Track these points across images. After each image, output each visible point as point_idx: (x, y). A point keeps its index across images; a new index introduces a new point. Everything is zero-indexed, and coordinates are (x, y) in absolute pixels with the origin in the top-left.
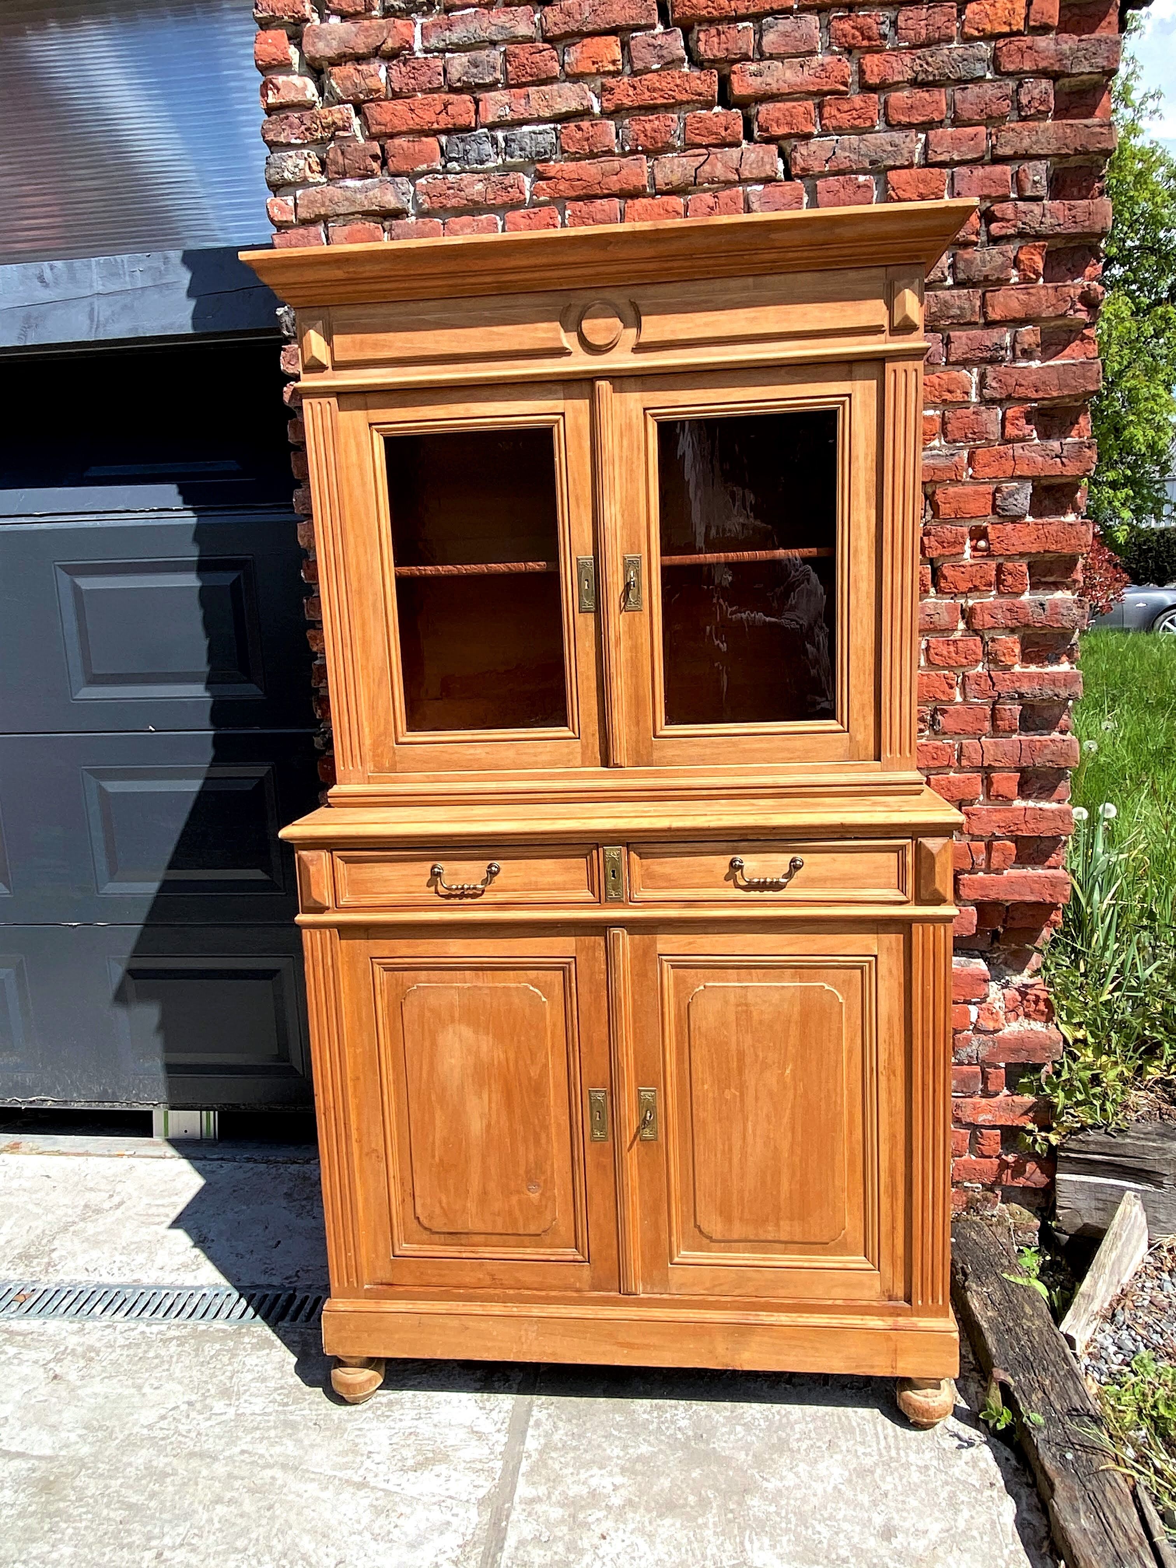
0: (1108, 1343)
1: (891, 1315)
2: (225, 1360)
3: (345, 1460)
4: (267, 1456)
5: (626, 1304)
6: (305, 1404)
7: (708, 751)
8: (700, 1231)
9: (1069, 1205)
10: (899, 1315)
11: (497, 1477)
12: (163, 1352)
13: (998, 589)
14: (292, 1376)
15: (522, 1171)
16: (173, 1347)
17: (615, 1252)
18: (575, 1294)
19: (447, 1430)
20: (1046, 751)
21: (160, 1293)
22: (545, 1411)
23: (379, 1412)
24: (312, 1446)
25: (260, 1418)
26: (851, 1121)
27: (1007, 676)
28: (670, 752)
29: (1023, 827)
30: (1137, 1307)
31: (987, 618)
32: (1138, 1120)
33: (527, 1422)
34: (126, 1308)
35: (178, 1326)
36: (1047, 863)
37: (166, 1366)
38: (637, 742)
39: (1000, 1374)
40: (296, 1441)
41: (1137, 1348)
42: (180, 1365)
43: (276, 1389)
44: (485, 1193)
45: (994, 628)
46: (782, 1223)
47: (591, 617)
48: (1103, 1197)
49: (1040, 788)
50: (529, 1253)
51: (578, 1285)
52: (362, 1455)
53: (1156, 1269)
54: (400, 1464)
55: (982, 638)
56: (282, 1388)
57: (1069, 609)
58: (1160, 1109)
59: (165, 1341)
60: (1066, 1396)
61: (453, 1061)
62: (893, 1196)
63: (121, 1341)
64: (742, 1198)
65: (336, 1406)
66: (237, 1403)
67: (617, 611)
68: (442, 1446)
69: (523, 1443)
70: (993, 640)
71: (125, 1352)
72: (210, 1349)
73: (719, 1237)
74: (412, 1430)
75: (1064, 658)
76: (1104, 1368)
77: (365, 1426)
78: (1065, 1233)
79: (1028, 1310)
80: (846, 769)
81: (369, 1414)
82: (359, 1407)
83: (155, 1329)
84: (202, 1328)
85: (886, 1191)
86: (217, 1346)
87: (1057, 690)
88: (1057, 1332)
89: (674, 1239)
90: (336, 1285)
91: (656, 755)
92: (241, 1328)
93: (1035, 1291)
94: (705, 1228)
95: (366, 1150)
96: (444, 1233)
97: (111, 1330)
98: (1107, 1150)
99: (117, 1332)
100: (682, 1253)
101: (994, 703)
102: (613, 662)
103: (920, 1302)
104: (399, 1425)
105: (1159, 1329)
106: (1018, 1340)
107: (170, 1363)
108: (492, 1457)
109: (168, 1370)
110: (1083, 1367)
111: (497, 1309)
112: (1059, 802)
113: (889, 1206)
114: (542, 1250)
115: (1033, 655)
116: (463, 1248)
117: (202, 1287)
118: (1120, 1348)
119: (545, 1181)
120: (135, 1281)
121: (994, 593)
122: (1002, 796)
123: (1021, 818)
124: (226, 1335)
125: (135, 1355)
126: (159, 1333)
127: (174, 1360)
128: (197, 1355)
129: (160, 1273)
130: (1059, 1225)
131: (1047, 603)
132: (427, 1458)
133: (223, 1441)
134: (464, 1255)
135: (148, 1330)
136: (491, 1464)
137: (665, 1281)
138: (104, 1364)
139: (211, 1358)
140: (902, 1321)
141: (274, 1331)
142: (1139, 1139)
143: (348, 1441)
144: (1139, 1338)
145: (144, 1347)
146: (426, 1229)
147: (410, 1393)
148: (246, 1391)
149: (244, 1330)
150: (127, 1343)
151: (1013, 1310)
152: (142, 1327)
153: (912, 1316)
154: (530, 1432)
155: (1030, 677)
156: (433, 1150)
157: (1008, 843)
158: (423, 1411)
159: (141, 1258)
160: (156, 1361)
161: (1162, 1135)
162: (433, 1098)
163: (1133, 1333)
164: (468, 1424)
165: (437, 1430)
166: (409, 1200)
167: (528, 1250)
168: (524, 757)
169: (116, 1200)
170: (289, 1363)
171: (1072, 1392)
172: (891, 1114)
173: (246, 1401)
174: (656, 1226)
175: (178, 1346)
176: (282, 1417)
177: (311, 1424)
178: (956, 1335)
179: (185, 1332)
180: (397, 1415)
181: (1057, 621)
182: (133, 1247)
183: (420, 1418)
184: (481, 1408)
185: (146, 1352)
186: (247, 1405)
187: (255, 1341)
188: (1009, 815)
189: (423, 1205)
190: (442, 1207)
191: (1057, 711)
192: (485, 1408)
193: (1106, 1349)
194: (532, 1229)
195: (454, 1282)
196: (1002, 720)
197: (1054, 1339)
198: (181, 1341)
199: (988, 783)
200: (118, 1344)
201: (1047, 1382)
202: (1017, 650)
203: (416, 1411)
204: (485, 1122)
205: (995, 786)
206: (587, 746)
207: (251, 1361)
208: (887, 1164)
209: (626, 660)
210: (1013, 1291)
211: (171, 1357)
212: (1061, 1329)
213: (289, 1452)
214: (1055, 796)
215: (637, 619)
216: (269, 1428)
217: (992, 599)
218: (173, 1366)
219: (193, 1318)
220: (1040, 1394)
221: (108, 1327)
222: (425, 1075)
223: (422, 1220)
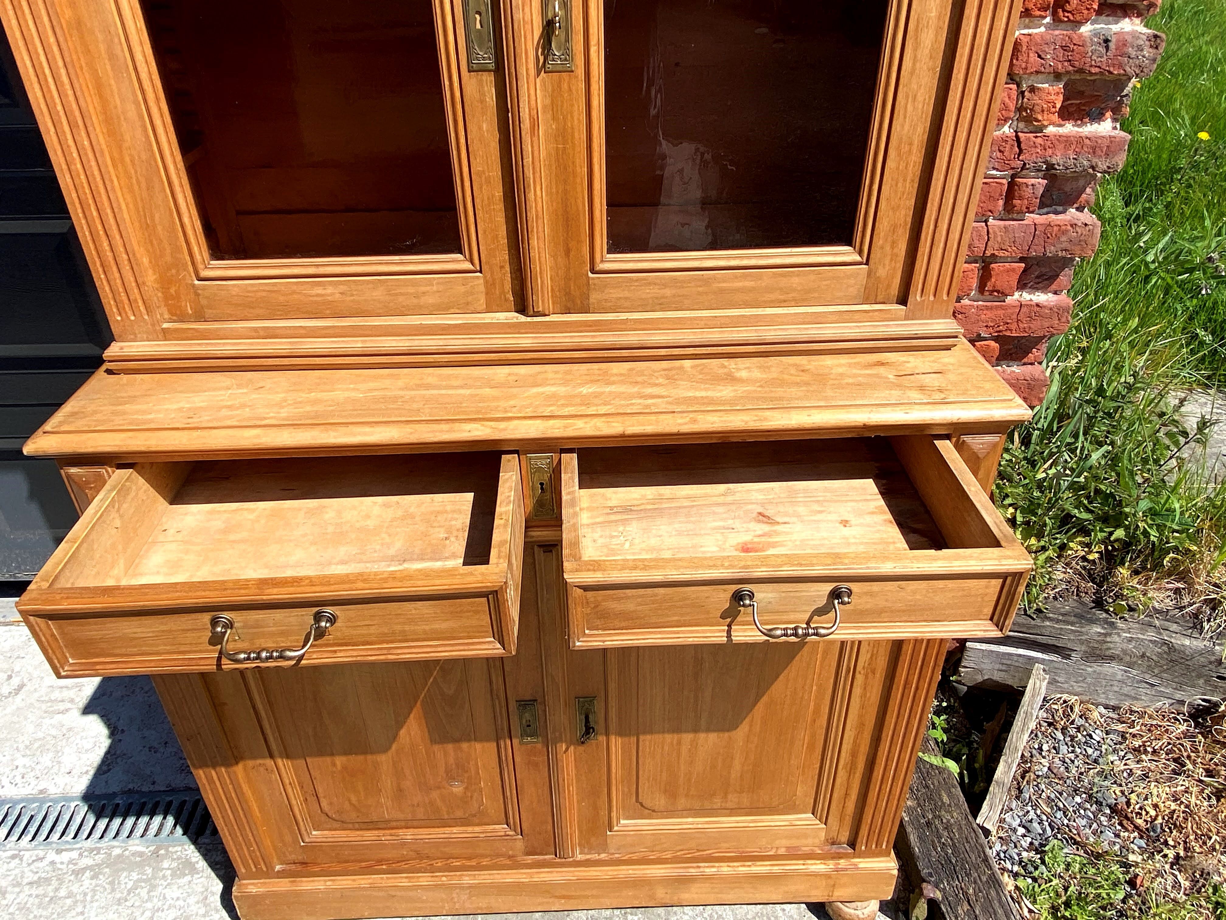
0: (1015, 823)
1: (833, 858)
2: (144, 893)
5: (562, 865)
7: (668, 292)
8: (642, 805)
9: (972, 665)
10: (841, 858)
12: (75, 888)
13: (1054, 14)
14: (217, 911)
15: (442, 770)
16: (87, 881)
17: (550, 827)
18: (508, 862)
20: (1063, 239)
21: (69, 807)
26: (817, 711)
27: (1039, 140)
28: (614, 294)
29: (1014, 326)
30: (1038, 776)
31: (1033, 57)
32: (1055, 598)
34: (32, 830)
35: (91, 850)
36: (1025, 360)
37: (79, 909)
38: (567, 279)
39: (930, 891)
41: (1044, 830)
42: (95, 904)
44: (400, 790)
45: (1037, 72)
46: (730, 796)
47: (489, 79)
48: (1009, 662)
49: (1037, 277)
50: (456, 832)
51: (510, 853)
53: (1050, 724)
55: (1019, 85)
57: (1140, 48)
58: (1078, 587)
59: (78, 873)
60: (991, 910)
62: (851, 771)
63: (30, 877)
64: (689, 780)
67: (532, 71)
70: (1032, 89)
71: (34, 892)
72: (128, 879)
73: (662, 809)
75: (1109, 114)
76: (1014, 852)
78: (963, 684)
79: (946, 799)
80: (857, 316)
83: (66, 856)
84: (117, 852)
85: (845, 767)
86: (135, 876)
87: (1095, 160)
88: (975, 826)
89: (614, 814)
90: (243, 871)
91: (594, 297)
92: (158, 848)
93: (950, 773)
94: (648, 803)
96: (357, 822)
97: (17, 861)
98: (1024, 630)
99: (24, 865)
100: (622, 822)
101: (1013, 177)
102: (528, 160)
103: (863, 848)
105: (1062, 806)
106: (940, 837)
107: (84, 901)
109: (82, 913)
110: (995, 853)
111: (424, 879)
112: (1055, 293)
113: (845, 778)
114: (470, 829)
115: (1072, 109)
116: (381, 832)
117: (114, 795)
118: (1029, 831)
119: (469, 778)
120: (41, 792)
121: (1048, 20)
122: (998, 292)
123: (1015, 316)
124: (143, 861)
125: (45, 896)
126: (70, 862)
127: (88, 898)
128: (113, 890)
129: (68, 779)
130: (959, 679)
131: (1114, 40)
135: (57, 858)
137: (604, 847)
138: (11, 910)
139: (129, 894)
140: (843, 863)
142: (1058, 621)
144: (1044, 818)
145: (55, 883)
146: (336, 820)
149: (162, 852)
150: (36, 878)
151: (930, 799)
152: (52, 856)
153: (854, 857)
155: (1066, 141)
157: (993, 344)
159: (46, 760)
160: (69, 902)
161: (1080, 617)
163: (1039, 812)
166: (312, 799)
167: (455, 830)
168: (401, 299)
169: (16, 681)
170: (213, 894)
171: (996, 904)
172: (863, 707)
174: (596, 808)
175: (92, 879)
178: (896, 872)
179: (99, 858)
181: (1120, 66)
182: (36, 745)
185: (57, 890)
187: (174, 864)
188: (1001, 312)
189: (331, 804)
190: (350, 803)
191: (1081, 182)
193: (1015, 830)
194: (459, 814)
196: (1021, 198)
197: (973, 835)
198: (96, 871)
199: (985, 275)
200: (26, 881)
201: (971, 891)
202: (1058, 106)
205: (993, 280)
206: (494, 284)
207: (173, 893)
208: (850, 747)
209: (549, 155)
210: (928, 772)
211: (85, 894)
212: (978, 821)
214: (1054, 287)
215: (565, 86)
217: (1043, 29)
218: (88, 906)
219: (106, 839)
220: (966, 907)
221: (13, 857)
223: (330, 815)
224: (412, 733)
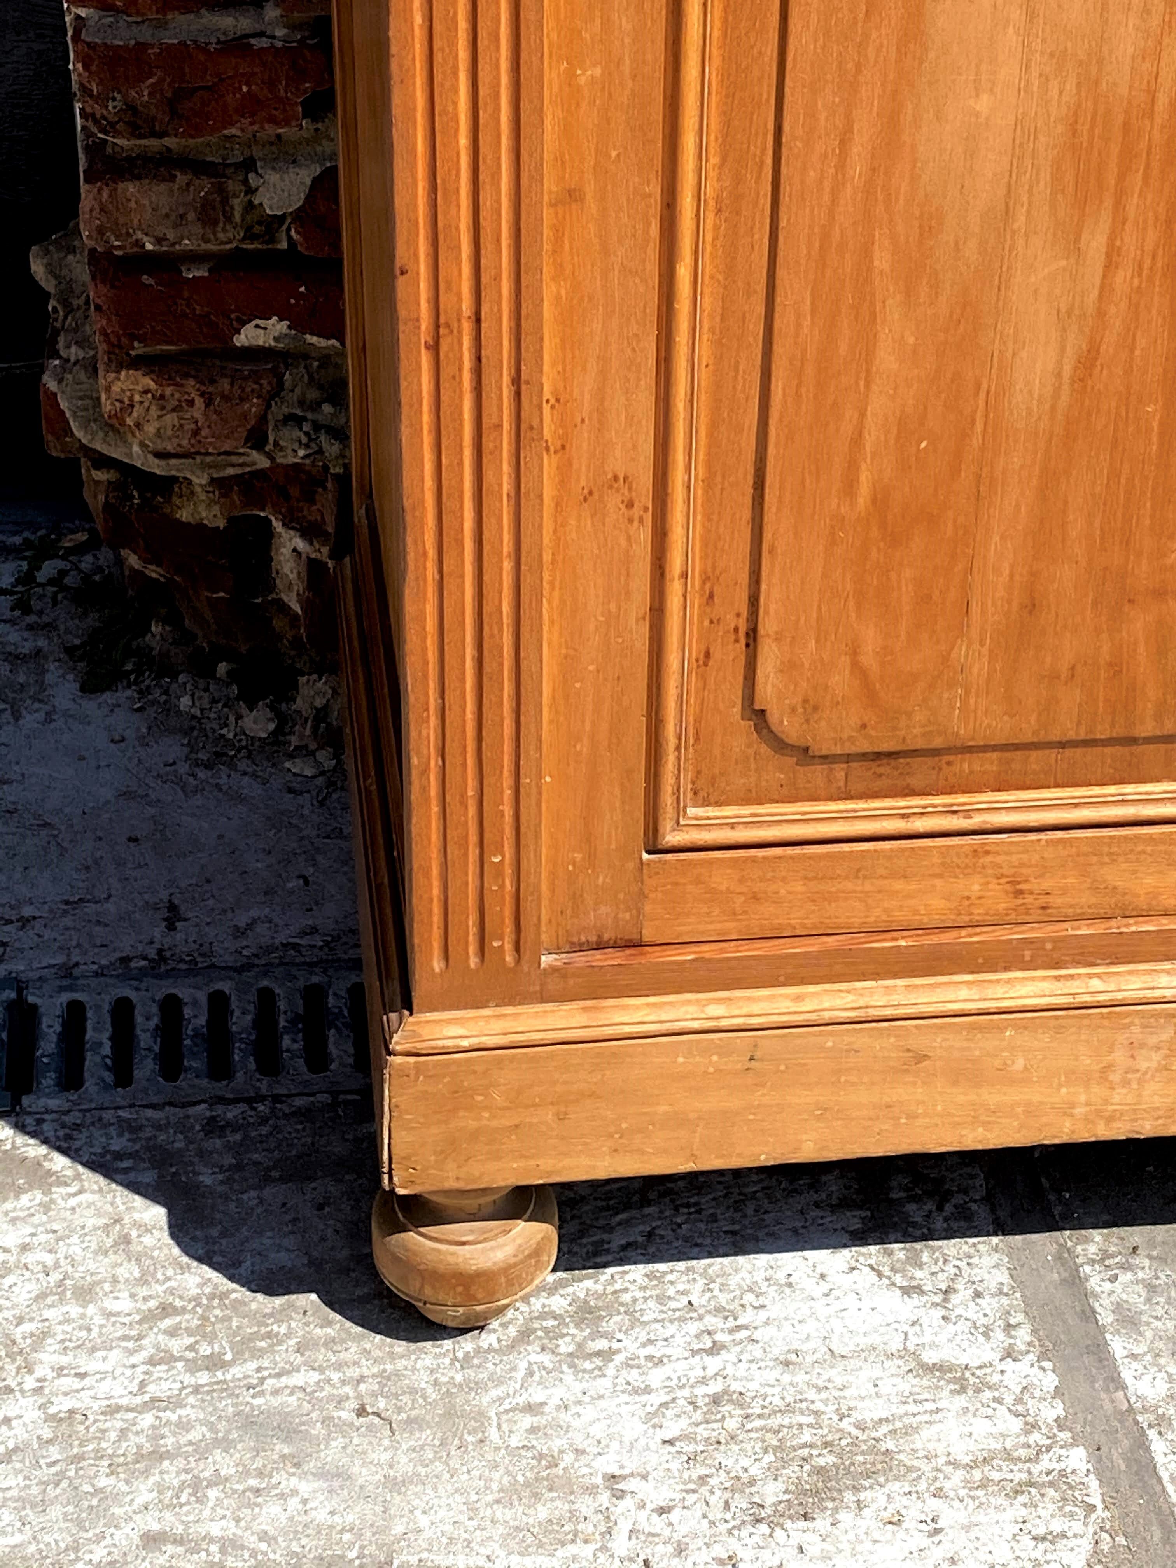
3: (542, 1513)
4: (251, 1541)
6: (286, 1353)
11: (1096, 1499)
19: (835, 1374)
22: (1126, 1277)
23: (565, 1346)
24: (395, 1485)
25: (147, 1420)
33: (1089, 1315)
40: (322, 1474)
43: (150, 1318)
52: (591, 1490)
54: (740, 1502)
56: (166, 1310)
61: (983, 104)
65: (400, 1346)
66: (30, 1383)
68: (845, 1424)
69: (1116, 1382)
74: (715, 1387)
77: (552, 1395)
81: (533, 1355)
82: (487, 1339)
90: (437, 965)
95: (583, 480)
96: (848, 758)
104: (656, 1377)
108: (1036, 1437)
132: (820, 1471)
133: (55, 1512)
134: (920, 825)
136: (1046, 1462)
141: (21, 1128)
143: (514, 1452)
146: (780, 745)
147: (637, 1272)
148: (39, 1339)
154: (1118, 1346)
156: (852, 467)
158: (711, 1321)
162: (882, 260)
164: (896, 1345)
165: (800, 1378)
166: (734, 645)
173: (60, 1371)
176: (227, 1406)
177: (346, 1415)
180: (630, 1345)
183: (716, 1349)
184: (906, 1291)
186: (67, 1383)
189: (789, 667)
190: (855, 665)
192: (919, 1290)
195: (876, 916)
203: (693, 1328)
204: (1075, 342)
213: (321, 1516)
216: (202, 1451)
222: (857, 168)
223: (773, 717)
224: (1142, 342)
